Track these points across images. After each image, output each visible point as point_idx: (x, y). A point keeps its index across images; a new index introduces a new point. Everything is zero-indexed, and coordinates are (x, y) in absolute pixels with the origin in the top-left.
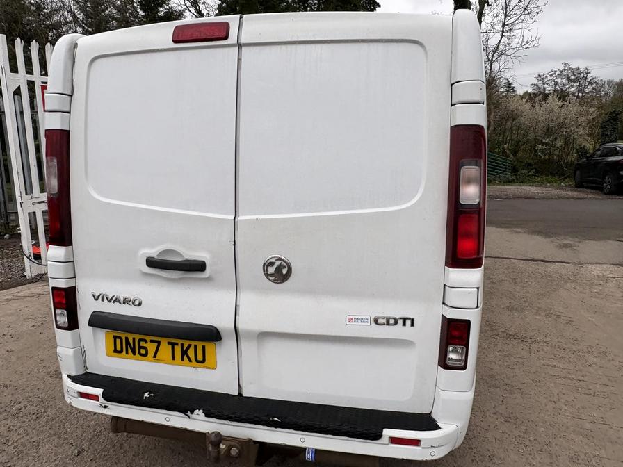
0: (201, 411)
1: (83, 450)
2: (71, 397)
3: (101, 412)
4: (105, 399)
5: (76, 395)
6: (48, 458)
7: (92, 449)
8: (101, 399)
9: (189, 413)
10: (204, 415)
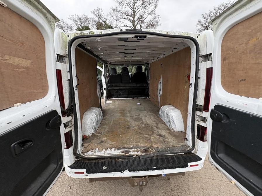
0: (127, 170)
1: (72, 185)
2: (71, 174)
3: (85, 178)
4: (87, 173)
5: (74, 173)
6: (58, 194)
7: (75, 185)
8: (85, 173)
9: (123, 172)
10: (129, 171)
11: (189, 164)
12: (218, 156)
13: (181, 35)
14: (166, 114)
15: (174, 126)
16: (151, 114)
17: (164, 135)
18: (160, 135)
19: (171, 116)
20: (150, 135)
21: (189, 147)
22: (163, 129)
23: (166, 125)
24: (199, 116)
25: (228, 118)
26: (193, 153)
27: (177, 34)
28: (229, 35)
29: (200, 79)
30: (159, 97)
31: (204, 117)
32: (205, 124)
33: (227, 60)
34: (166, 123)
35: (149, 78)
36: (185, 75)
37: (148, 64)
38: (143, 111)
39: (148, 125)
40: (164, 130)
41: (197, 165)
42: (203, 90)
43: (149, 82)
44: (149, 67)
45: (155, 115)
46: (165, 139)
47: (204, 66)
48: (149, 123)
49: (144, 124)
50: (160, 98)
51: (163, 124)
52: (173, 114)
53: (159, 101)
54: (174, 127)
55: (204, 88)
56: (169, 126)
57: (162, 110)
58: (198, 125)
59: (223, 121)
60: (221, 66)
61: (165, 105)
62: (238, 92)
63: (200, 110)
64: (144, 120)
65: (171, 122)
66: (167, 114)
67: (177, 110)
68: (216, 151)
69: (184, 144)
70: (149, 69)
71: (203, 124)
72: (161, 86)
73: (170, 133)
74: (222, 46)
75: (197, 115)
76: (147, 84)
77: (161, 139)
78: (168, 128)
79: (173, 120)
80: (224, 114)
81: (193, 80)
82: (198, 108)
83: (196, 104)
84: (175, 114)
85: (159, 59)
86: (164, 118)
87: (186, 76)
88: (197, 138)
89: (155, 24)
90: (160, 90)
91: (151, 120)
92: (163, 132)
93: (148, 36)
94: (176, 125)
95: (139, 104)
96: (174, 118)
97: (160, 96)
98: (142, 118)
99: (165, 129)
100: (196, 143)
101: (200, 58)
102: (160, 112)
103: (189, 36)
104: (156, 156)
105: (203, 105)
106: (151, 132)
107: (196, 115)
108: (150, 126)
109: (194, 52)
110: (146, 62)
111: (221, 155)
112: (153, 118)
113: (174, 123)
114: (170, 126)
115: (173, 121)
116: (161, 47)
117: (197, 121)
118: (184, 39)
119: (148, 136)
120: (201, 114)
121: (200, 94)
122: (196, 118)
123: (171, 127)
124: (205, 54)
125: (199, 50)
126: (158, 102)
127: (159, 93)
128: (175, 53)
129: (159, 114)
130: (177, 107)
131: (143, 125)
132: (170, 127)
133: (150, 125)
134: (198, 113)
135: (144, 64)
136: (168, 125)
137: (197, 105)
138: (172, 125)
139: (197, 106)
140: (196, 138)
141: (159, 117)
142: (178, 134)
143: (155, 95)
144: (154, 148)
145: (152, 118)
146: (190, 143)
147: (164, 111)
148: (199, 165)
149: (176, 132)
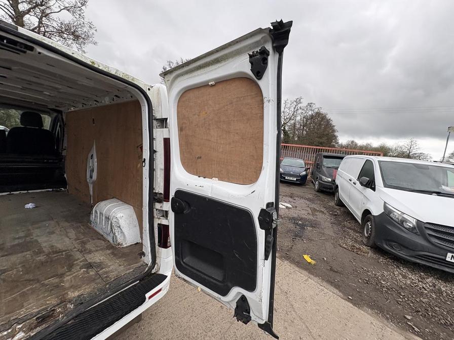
11: (148, 295)
12: (184, 263)
13: (121, 76)
14: (106, 217)
15: (123, 236)
16: (68, 224)
17: (99, 261)
18: (90, 266)
19: (114, 220)
20: (62, 276)
21: (147, 265)
22: (97, 251)
23: (105, 240)
24: (159, 210)
25: (189, 206)
26: (155, 273)
27: (113, 72)
28: (184, 99)
29: (157, 153)
30: (89, 184)
31: (166, 211)
32: (167, 221)
33: (184, 131)
34: (105, 236)
35: (65, 145)
36: (136, 146)
37: (60, 112)
38: (44, 223)
39: (56, 252)
40: (101, 252)
41: (160, 290)
42: (161, 169)
43: (64, 153)
44: (62, 119)
45: (80, 224)
46: (102, 268)
47: (160, 134)
48: (59, 246)
49: (42, 255)
50: (93, 188)
51: (99, 240)
52: (119, 215)
53: (91, 193)
54: (122, 238)
55: (162, 166)
56: (111, 241)
57: (96, 212)
58: (158, 224)
59: (184, 212)
60: (179, 139)
61: (102, 201)
62: (197, 171)
63: (160, 201)
64: (44, 245)
65: (116, 230)
66: (108, 218)
67: (126, 206)
68: (181, 257)
69: (139, 264)
70: (64, 125)
71: (164, 222)
72: (94, 163)
73: (113, 253)
74: (178, 113)
75: (157, 210)
76: (60, 158)
77: (91, 273)
78: (111, 244)
79: (119, 227)
80: (185, 201)
81: (146, 155)
82: (156, 198)
83: (154, 191)
84: (122, 215)
85: (85, 107)
86: (101, 226)
87: (138, 147)
88: (159, 246)
89: (83, 36)
90: (92, 171)
91: (68, 239)
92: (97, 257)
93: (39, 49)
94: (126, 233)
95: (30, 206)
96: (122, 223)
97: (93, 183)
98: (38, 241)
99: (101, 250)
100: (157, 255)
101: (155, 123)
102: (93, 217)
103: (135, 83)
104: (76, 317)
105: (163, 193)
106: (64, 267)
107: (155, 210)
108: (64, 253)
109: (146, 110)
110: (54, 107)
111: (187, 260)
112: (72, 233)
113: (122, 232)
114: (113, 239)
115: (119, 229)
116: (84, 84)
117: (157, 219)
118: (127, 85)
119: (54, 281)
120: (161, 207)
121: (158, 176)
122: (155, 215)
123: (117, 241)
124: (161, 118)
125: (152, 110)
126: (88, 195)
127: (91, 177)
128: (118, 105)
129: (90, 222)
130: (126, 202)
131: (42, 258)
132: (113, 241)
133: (63, 251)
134: (158, 206)
135: (49, 110)
136: (110, 239)
137: (155, 193)
138: (118, 237)
139: (156, 196)
140: (157, 247)
141: (90, 228)
142: (128, 251)
143: (80, 182)
144: (70, 302)
145: (69, 234)
146: (148, 259)
147: (101, 213)
148: (163, 289)
149: (127, 247)
